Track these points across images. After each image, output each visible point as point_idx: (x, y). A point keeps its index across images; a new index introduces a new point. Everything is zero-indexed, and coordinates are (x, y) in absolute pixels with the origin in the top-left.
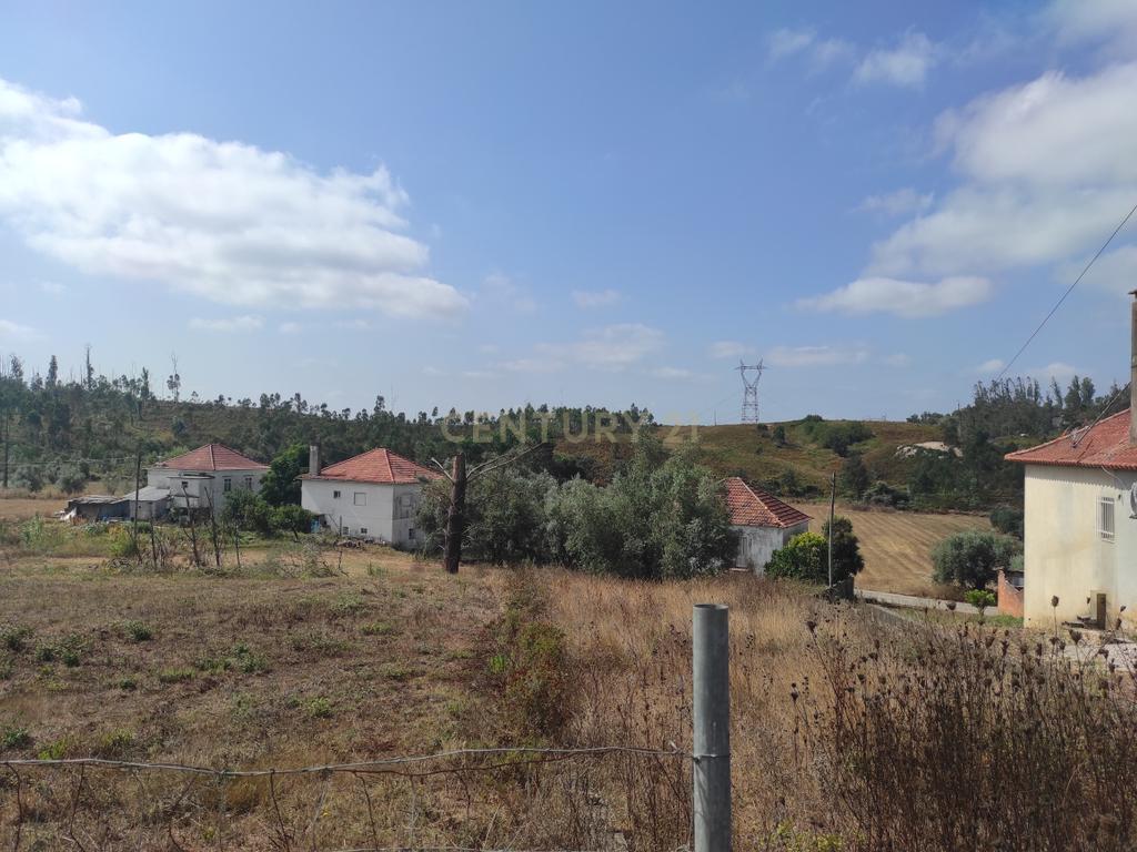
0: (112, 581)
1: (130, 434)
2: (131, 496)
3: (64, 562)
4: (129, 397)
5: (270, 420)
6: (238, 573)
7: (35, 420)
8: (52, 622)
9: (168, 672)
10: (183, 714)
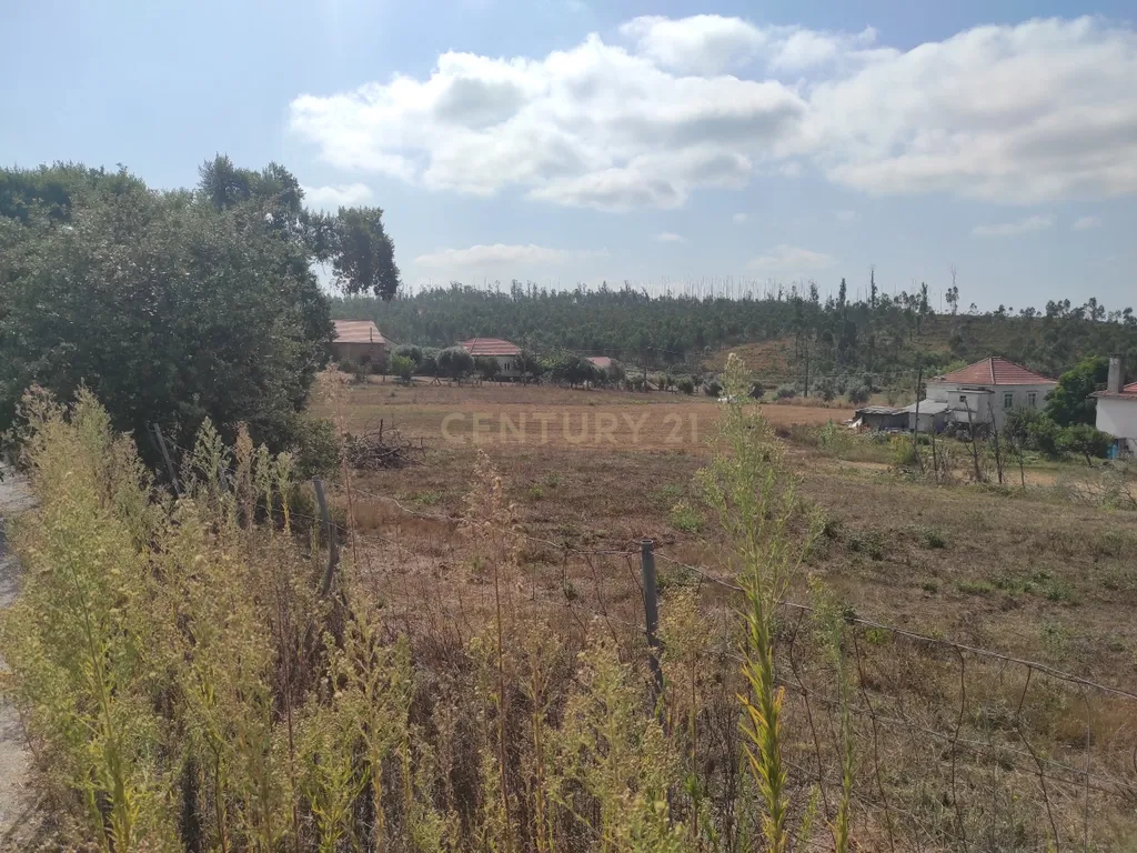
0: (899, 488)
1: (908, 349)
2: (911, 408)
3: (856, 465)
4: (908, 312)
5: (1058, 329)
6: (1022, 493)
8: (856, 518)
9: (966, 583)
10: (989, 627)
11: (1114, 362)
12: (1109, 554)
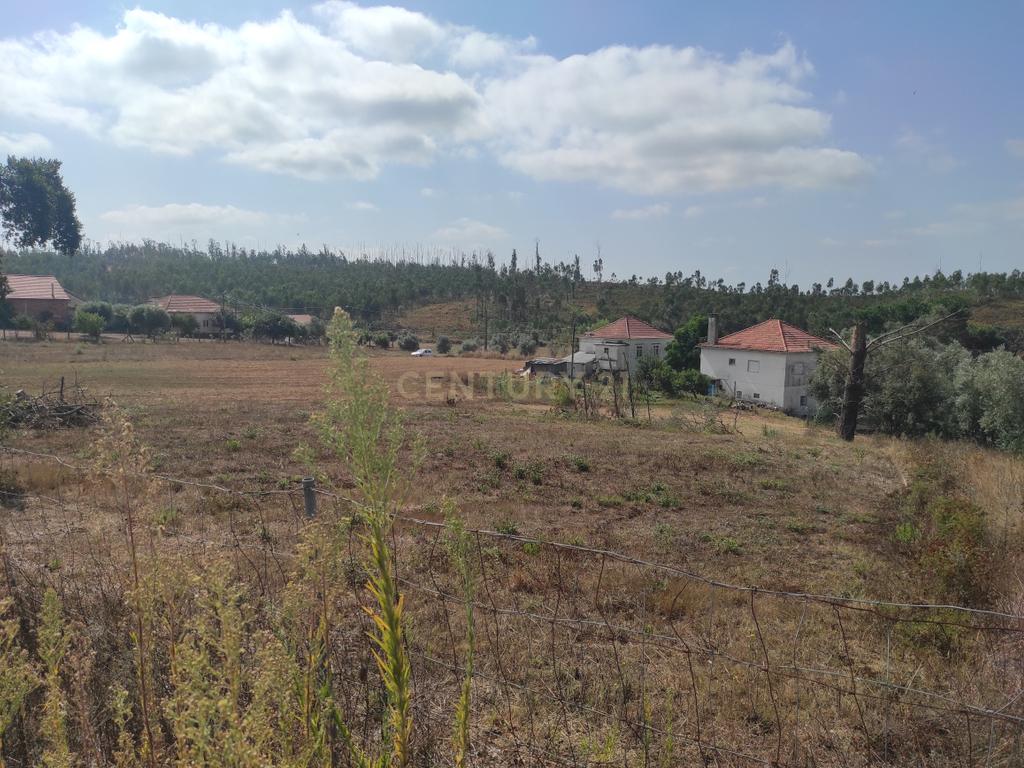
0: (558, 425)
1: (566, 310)
2: (568, 359)
3: (524, 407)
4: (565, 279)
5: (674, 295)
6: (649, 425)
7: (503, 300)
8: (522, 451)
9: (604, 498)
10: (618, 532)
11: (711, 320)
12: (705, 469)
